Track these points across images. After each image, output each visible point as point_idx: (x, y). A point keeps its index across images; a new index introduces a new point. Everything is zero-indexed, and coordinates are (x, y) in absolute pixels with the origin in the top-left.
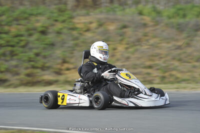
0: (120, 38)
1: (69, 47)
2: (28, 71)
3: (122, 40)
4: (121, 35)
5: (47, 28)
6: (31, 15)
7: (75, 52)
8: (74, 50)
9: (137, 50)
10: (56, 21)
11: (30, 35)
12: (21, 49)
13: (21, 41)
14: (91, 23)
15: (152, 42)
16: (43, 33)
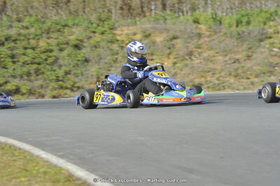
0: (168, 51)
1: (106, 63)
2: (55, 93)
3: (169, 54)
4: (169, 48)
5: (81, 41)
6: (66, 26)
7: (113, 69)
8: (112, 66)
9: (186, 65)
10: (94, 32)
11: (61, 50)
12: (48, 67)
13: (50, 57)
14: (135, 34)
15: (205, 55)
16: (77, 47)
